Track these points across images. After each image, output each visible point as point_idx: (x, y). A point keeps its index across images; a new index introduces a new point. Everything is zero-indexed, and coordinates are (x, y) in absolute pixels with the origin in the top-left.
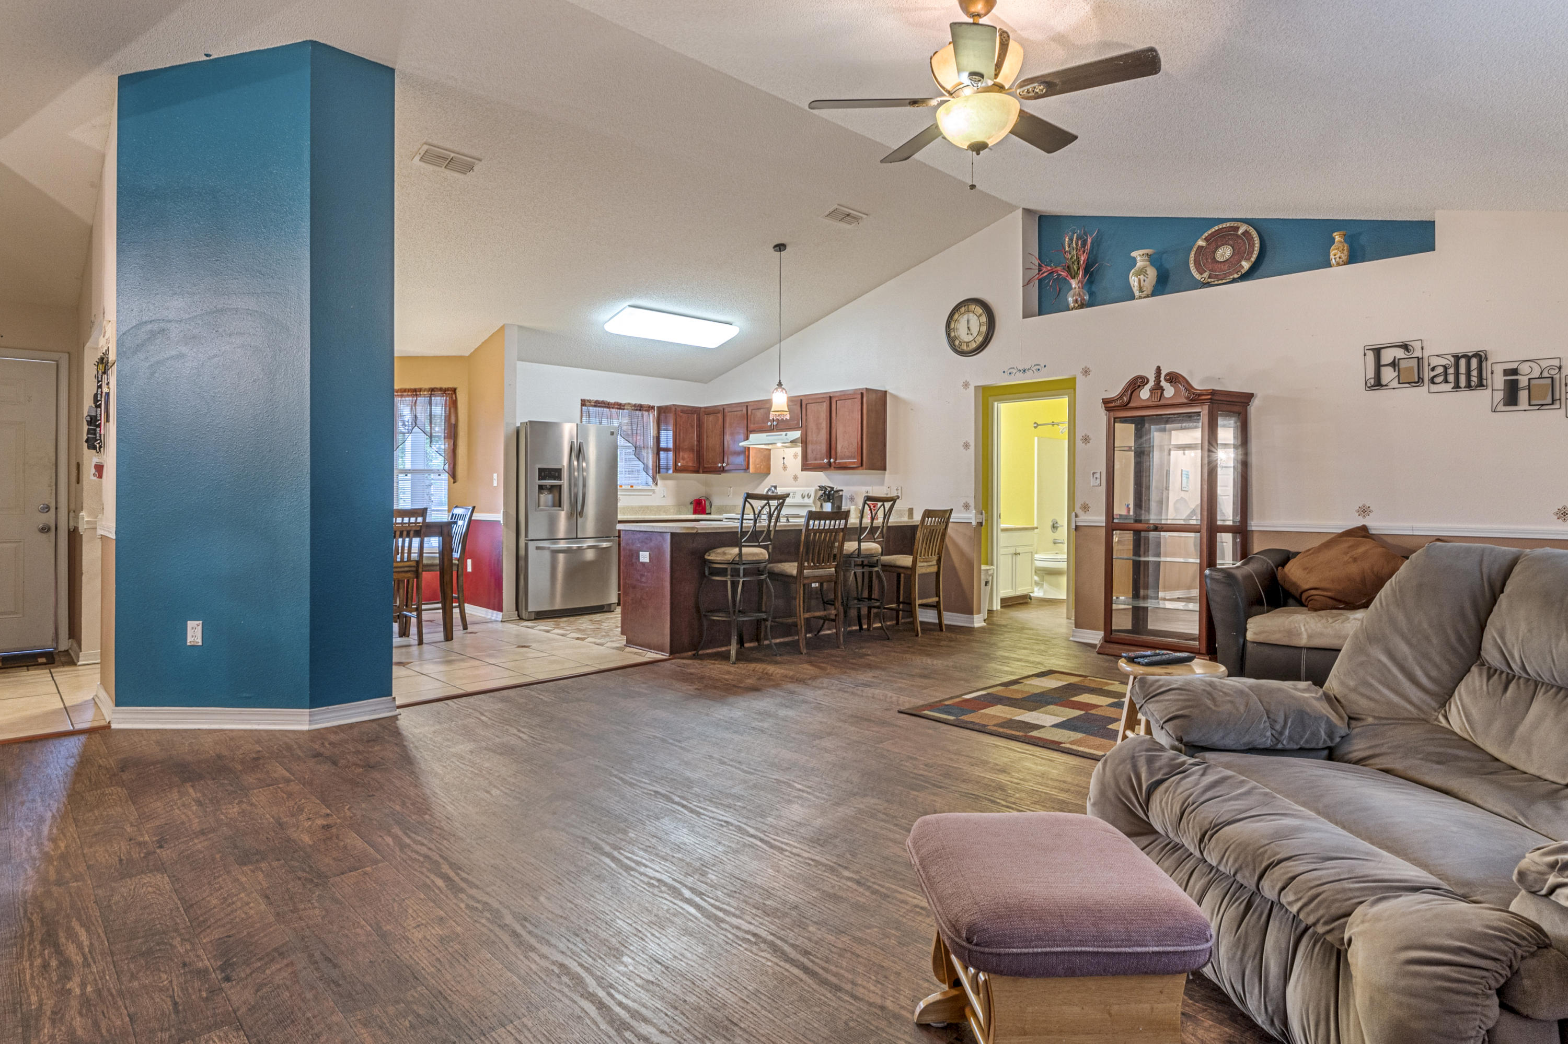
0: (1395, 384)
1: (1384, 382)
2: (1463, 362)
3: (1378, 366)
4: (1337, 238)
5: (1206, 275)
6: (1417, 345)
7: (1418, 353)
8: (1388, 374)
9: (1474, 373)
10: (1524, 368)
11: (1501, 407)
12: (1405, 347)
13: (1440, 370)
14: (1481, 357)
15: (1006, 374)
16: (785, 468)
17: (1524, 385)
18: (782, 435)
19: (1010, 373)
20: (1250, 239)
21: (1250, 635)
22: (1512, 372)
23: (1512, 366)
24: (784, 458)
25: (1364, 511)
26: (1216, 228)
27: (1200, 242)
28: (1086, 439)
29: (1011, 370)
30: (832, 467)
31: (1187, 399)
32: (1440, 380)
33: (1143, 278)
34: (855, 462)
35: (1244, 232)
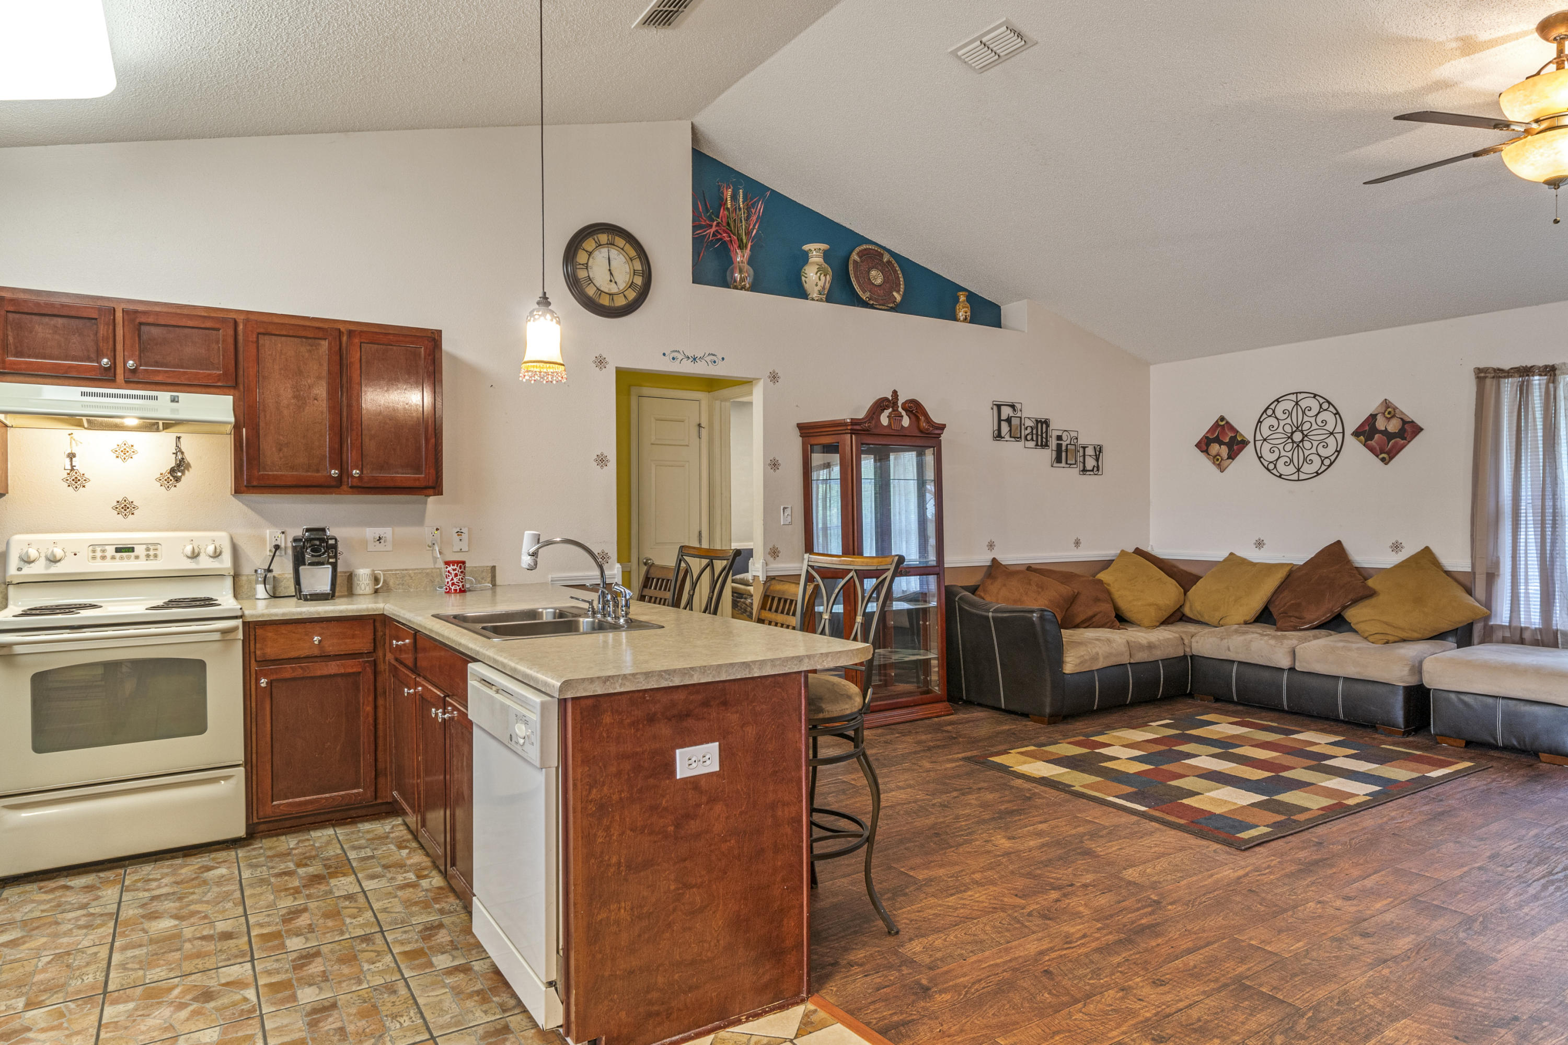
0: (1007, 437)
1: (1002, 435)
2: (1039, 425)
3: (1000, 420)
4: (962, 298)
5: (868, 294)
6: (1018, 406)
7: (1019, 415)
8: (1005, 428)
9: (1044, 435)
10: (1064, 438)
11: (1055, 465)
12: (1013, 406)
13: (1029, 430)
14: (1046, 423)
15: (667, 358)
16: (76, 480)
17: (1064, 448)
18: (156, 398)
19: (673, 359)
20: (895, 271)
21: (1069, 668)
22: (1059, 438)
23: (1059, 433)
24: (71, 456)
25: (991, 546)
26: (864, 247)
27: (855, 256)
28: (774, 465)
29: (675, 355)
30: (345, 487)
31: (921, 431)
32: (1029, 437)
33: (823, 278)
34: (418, 479)
35: (889, 262)
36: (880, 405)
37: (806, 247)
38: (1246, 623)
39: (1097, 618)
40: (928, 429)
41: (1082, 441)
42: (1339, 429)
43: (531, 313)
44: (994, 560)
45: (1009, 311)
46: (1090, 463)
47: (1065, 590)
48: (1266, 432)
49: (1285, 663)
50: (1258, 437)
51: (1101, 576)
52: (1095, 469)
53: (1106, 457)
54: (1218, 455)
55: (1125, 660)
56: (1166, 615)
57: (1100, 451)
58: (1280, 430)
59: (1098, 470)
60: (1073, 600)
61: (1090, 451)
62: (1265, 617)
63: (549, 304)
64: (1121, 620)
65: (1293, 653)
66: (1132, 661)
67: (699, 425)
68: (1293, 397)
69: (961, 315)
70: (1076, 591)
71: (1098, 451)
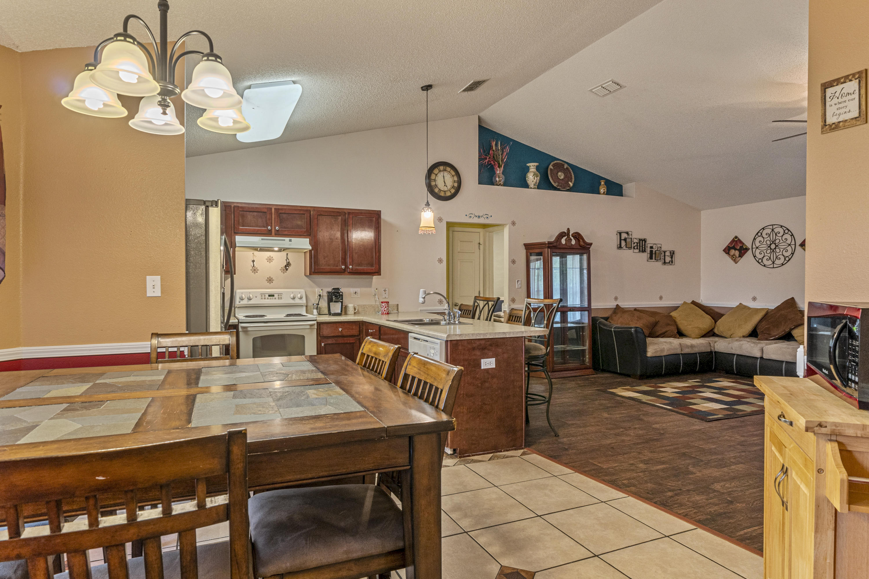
0: (624, 248)
1: (622, 247)
2: (641, 242)
3: (621, 240)
4: (602, 183)
5: (557, 184)
6: (630, 233)
7: (630, 237)
8: (623, 243)
9: (644, 246)
10: (654, 247)
11: (649, 260)
12: (627, 233)
13: (636, 244)
14: (645, 240)
15: (467, 217)
16: (255, 270)
17: (654, 252)
18: (284, 240)
19: (470, 217)
20: (570, 172)
21: (649, 354)
22: (651, 247)
23: (652, 245)
24: (253, 261)
25: (616, 299)
26: (556, 162)
27: (551, 167)
28: (513, 262)
29: (471, 215)
30: (346, 272)
31: (580, 246)
32: (636, 247)
33: (536, 178)
34: (372, 269)
35: (567, 168)
36: (562, 235)
37: (528, 165)
38: (744, 337)
39: (668, 333)
40: (584, 245)
41: (663, 249)
42: (793, 243)
43: (423, 209)
44: (617, 305)
45: (628, 188)
46: (668, 259)
47: (652, 320)
48: (758, 244)
49: (758, 355)
50: (754, 246)
51: (673, 314)
52: (671, 262)
53: (676, 257)
54: (734, 255)
55: (679, 351)
56: (704, 333)
57: (673, 253)
58: (765, 243)
59: (672, 262)
60: (656, 324)
61: (668, 254)
62: (754, 334)
63: (429, 205)
64: (681, 334)
65: (762, 350)
66: (682, 353)
67: (479, 243)
68: (771, 227)
69: (602, 191)
70: (657, 320)
71: (672, 254)
